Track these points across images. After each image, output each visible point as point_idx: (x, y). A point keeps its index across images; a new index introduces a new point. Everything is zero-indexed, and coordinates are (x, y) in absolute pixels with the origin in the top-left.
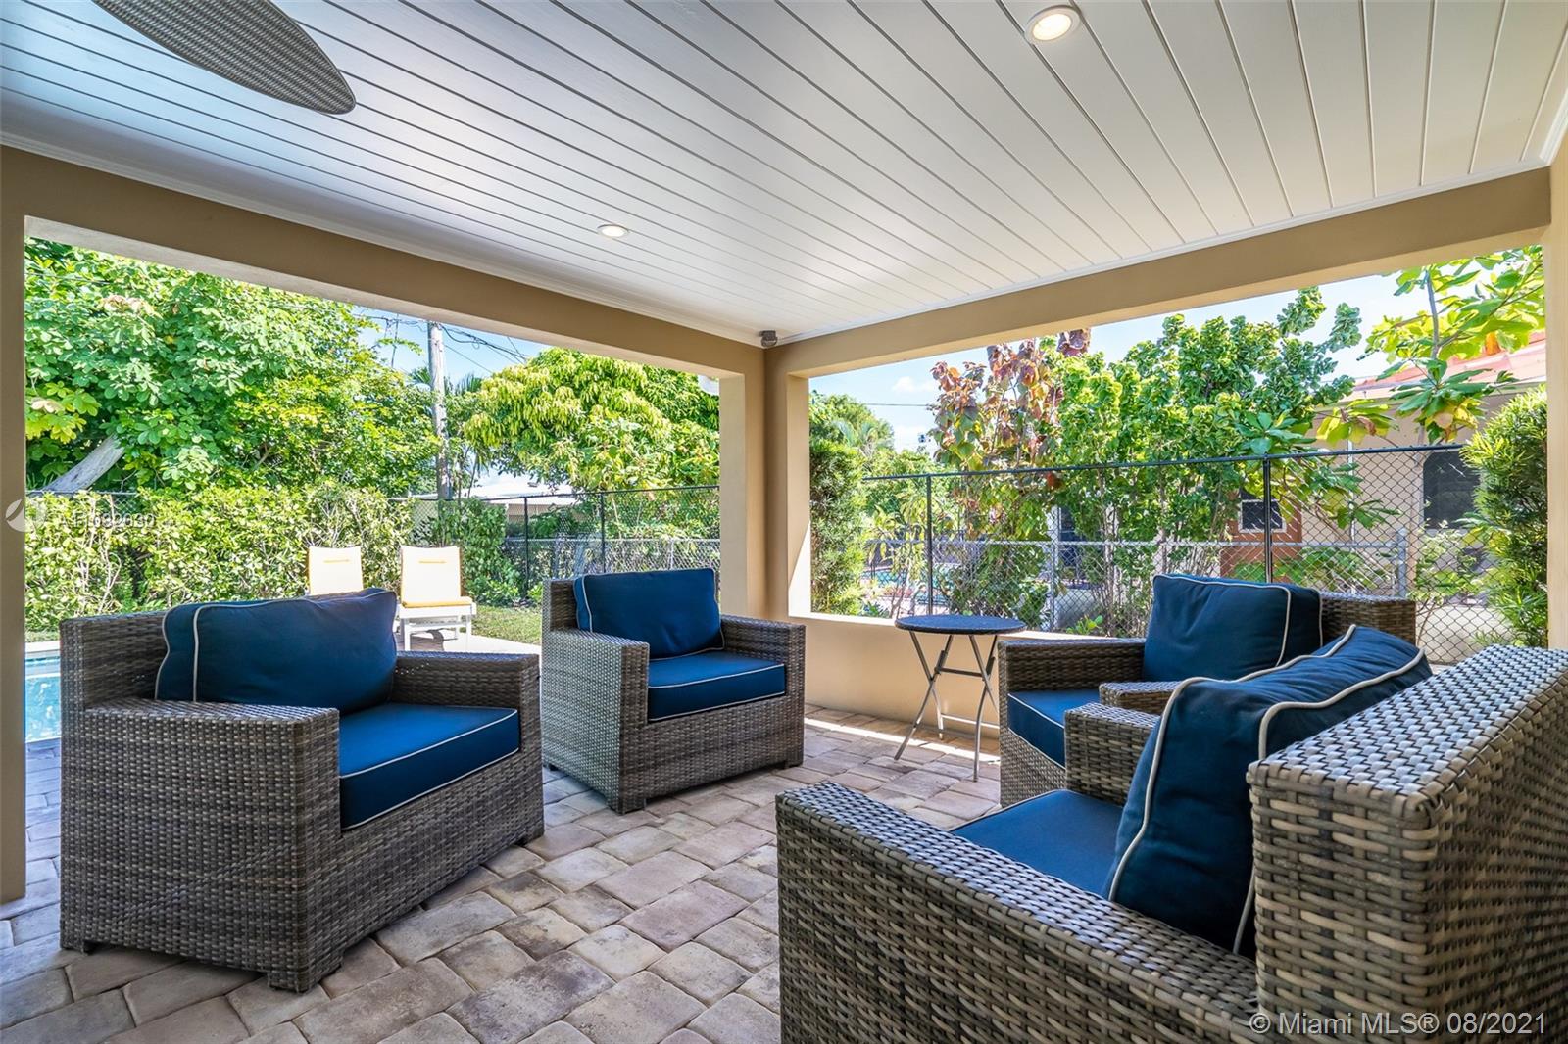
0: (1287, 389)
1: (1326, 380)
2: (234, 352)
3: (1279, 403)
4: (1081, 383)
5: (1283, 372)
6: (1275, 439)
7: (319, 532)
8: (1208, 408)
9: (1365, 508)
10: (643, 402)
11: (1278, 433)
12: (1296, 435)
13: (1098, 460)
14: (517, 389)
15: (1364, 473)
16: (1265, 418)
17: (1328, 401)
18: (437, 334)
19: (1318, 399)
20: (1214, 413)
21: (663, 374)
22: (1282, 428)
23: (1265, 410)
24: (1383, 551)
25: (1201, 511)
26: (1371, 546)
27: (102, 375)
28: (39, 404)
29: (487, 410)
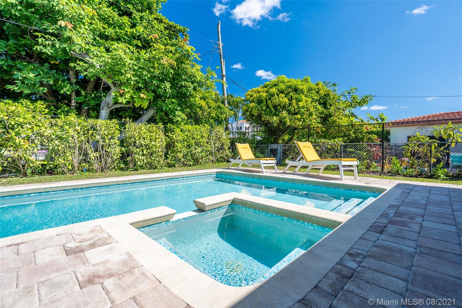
2: (191, 80)
27: (158, 87)
28: (142, 95)
29: (253, 101)
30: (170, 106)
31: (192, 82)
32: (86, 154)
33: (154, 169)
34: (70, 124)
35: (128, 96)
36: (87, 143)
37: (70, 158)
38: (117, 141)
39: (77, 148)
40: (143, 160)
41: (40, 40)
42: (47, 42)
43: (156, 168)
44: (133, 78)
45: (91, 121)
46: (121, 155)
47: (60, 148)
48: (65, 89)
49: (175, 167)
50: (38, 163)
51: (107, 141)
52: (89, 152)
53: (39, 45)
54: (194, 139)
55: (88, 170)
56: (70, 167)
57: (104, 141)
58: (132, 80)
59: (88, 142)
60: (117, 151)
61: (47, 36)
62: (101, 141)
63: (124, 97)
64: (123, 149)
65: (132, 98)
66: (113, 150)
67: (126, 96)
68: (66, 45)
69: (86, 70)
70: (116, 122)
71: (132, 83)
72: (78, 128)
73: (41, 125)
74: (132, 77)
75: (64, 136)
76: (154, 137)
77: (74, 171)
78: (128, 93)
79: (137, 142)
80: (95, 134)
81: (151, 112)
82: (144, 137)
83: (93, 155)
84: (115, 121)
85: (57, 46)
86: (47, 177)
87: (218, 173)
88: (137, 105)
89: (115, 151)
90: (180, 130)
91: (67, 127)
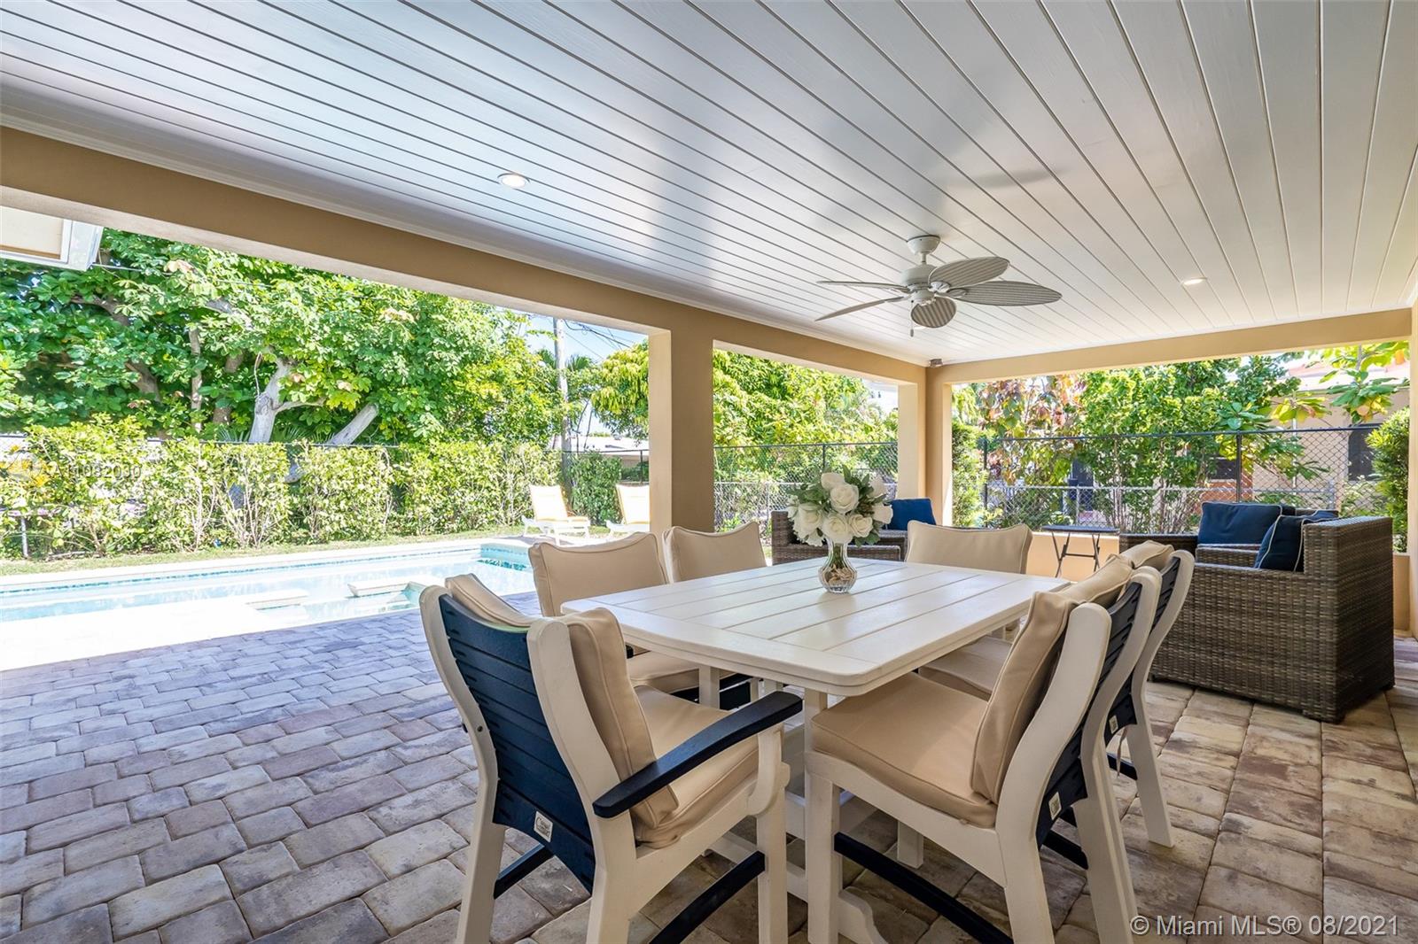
0: (1253, 387)
1: (1280, 381)
2: (454, 346)
3: (1247, 396)
4: (1103, 380)
5: (1249, 374)
6: (1246, 419)
7: (501, 475)
8: (1196, 398)
9: (1306, 466)
10: (728, 378)
11: (1247, 414)
12: (1259, 416)
13: (1116, 432)
14: (633, 369)
15: (1306, 444)
16: (1237, 405)
17: (1281, 394)
18: (561, 324)
19: (1274, 392)
20: (1202, 402)
21: (739, 357)
22: (1250, 412)
23: (1237, 400)
24: (1318, 495)
25: (1190, 467)
26: (1310, 491)
27: (377, 364)
28: (342, 385)
29: (611, 384)
30: (409, 403)
31: (458, 350)
32: (219, 513)
33: (364, 539)
34: (186, 457)
35: (311, 387)
36: (220, 492)
37: (187, 520)
38: (281, 486)
39: (201, 501)
40: (339, 523)
41: (127, 294)
42: (141, 297)
43: (368, 537)
44: (321, 350)
45: (228, 449)
46: (291, 513)
47: (167, 504)
48: (177, 373)
49: (415, 534)
50: (127, 531)
51: (262, 486)
52: (224, 508)
53: (127, 304)
54: (459, 473)
55: (226, 544)
56: (187, 538)
57: (256, 485)
58: (319, 355)
59: (223, 489)
60: (282, 505)
61: (141, 286)
62: (248, 485)
63: (302, 390)
64: (296, 501)
65: (320, 388)
66: (274, 503)
67: (308, 388)
68: (178, 300)
69: (220, 339)
70: (280, 447)
71: (320, 360)
72: (202, 463)
73: (131, 461)
74: (319, 348)
75: (176, 481)
76: (362, 475)
77: (194, 547)
78: (312, 380)
79: (325, 486)
80: (236, 474)
81: (368, 415)
82: (340, 474)
83: (231, 514)
84: (278, 445)
85: (161, 301)
86: (144, 555)
87: (485, 548)
88: (332, 404)
89: (278, 504)
90: (426, 456)
91: (179, 464)
